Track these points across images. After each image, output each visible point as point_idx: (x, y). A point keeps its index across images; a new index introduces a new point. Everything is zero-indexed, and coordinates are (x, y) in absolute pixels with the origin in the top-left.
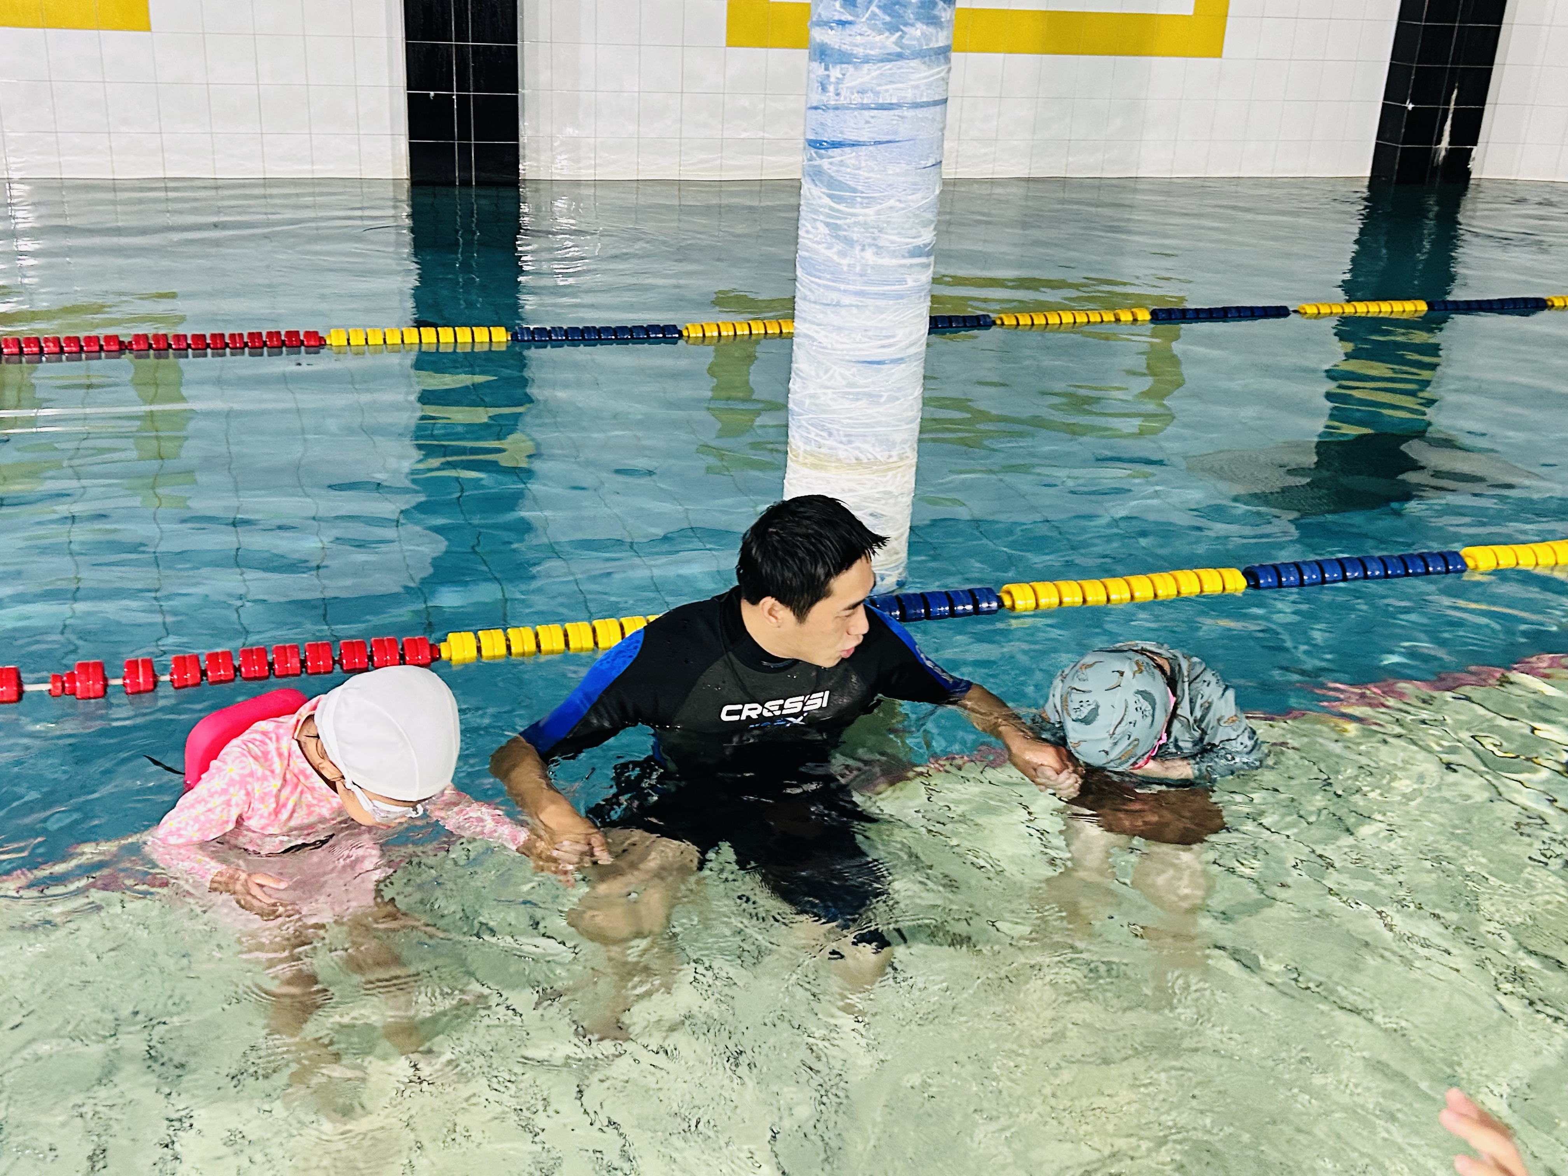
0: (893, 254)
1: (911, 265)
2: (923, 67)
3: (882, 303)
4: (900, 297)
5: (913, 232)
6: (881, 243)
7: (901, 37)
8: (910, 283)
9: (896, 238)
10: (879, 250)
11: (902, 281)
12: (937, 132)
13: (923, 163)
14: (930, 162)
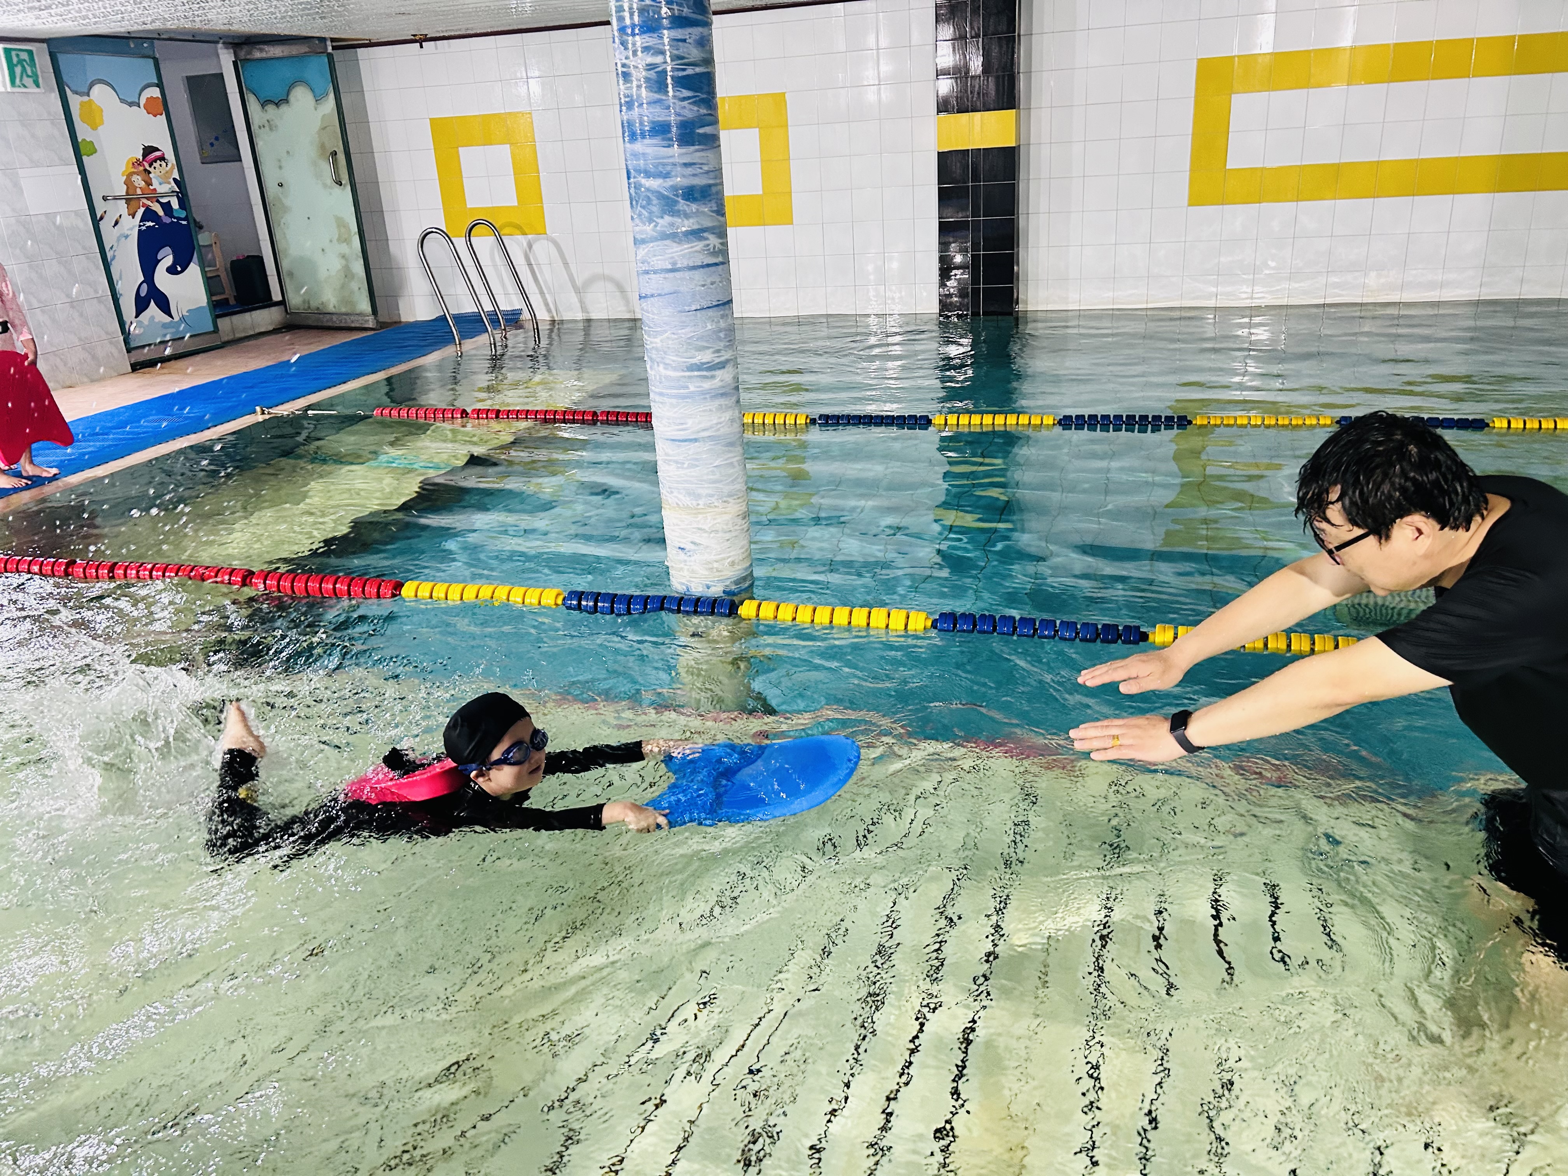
0: (675, 369)
1: (690, 377)
2: (675, 245)
3: (674, 401)
4: (684, 397)
5: (689, 354)
6: (667, 361)
7: (656, 226)
8: (692, 388)
9: (675, 358)
10: (667, 366)
11: (687, 387)
12: (698, 288)
13: (687, 308)
14: (694, 308)
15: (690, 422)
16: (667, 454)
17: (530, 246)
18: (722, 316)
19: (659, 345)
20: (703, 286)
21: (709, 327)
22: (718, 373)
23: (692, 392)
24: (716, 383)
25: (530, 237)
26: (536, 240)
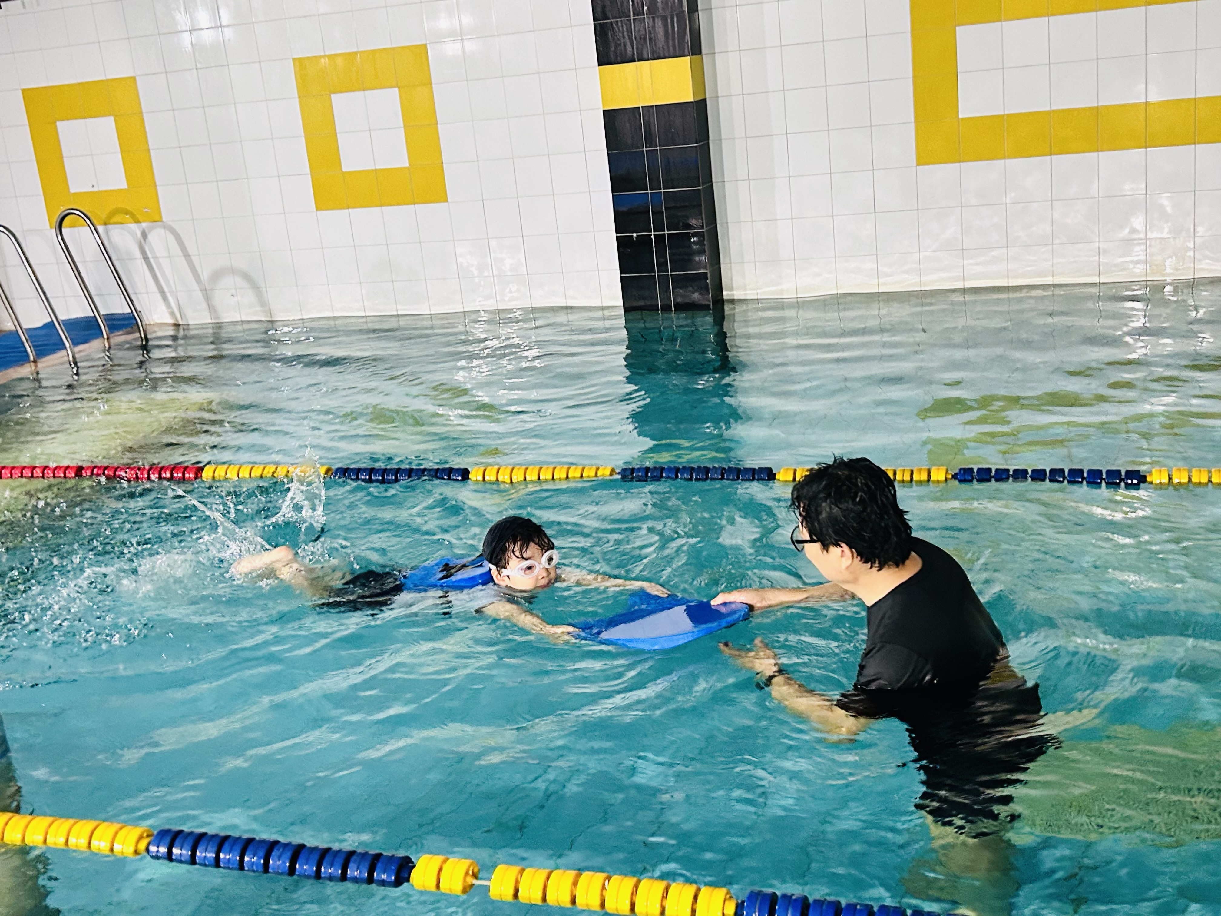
17: (144, 235)
25: (144, 225)
26: (151, 229)
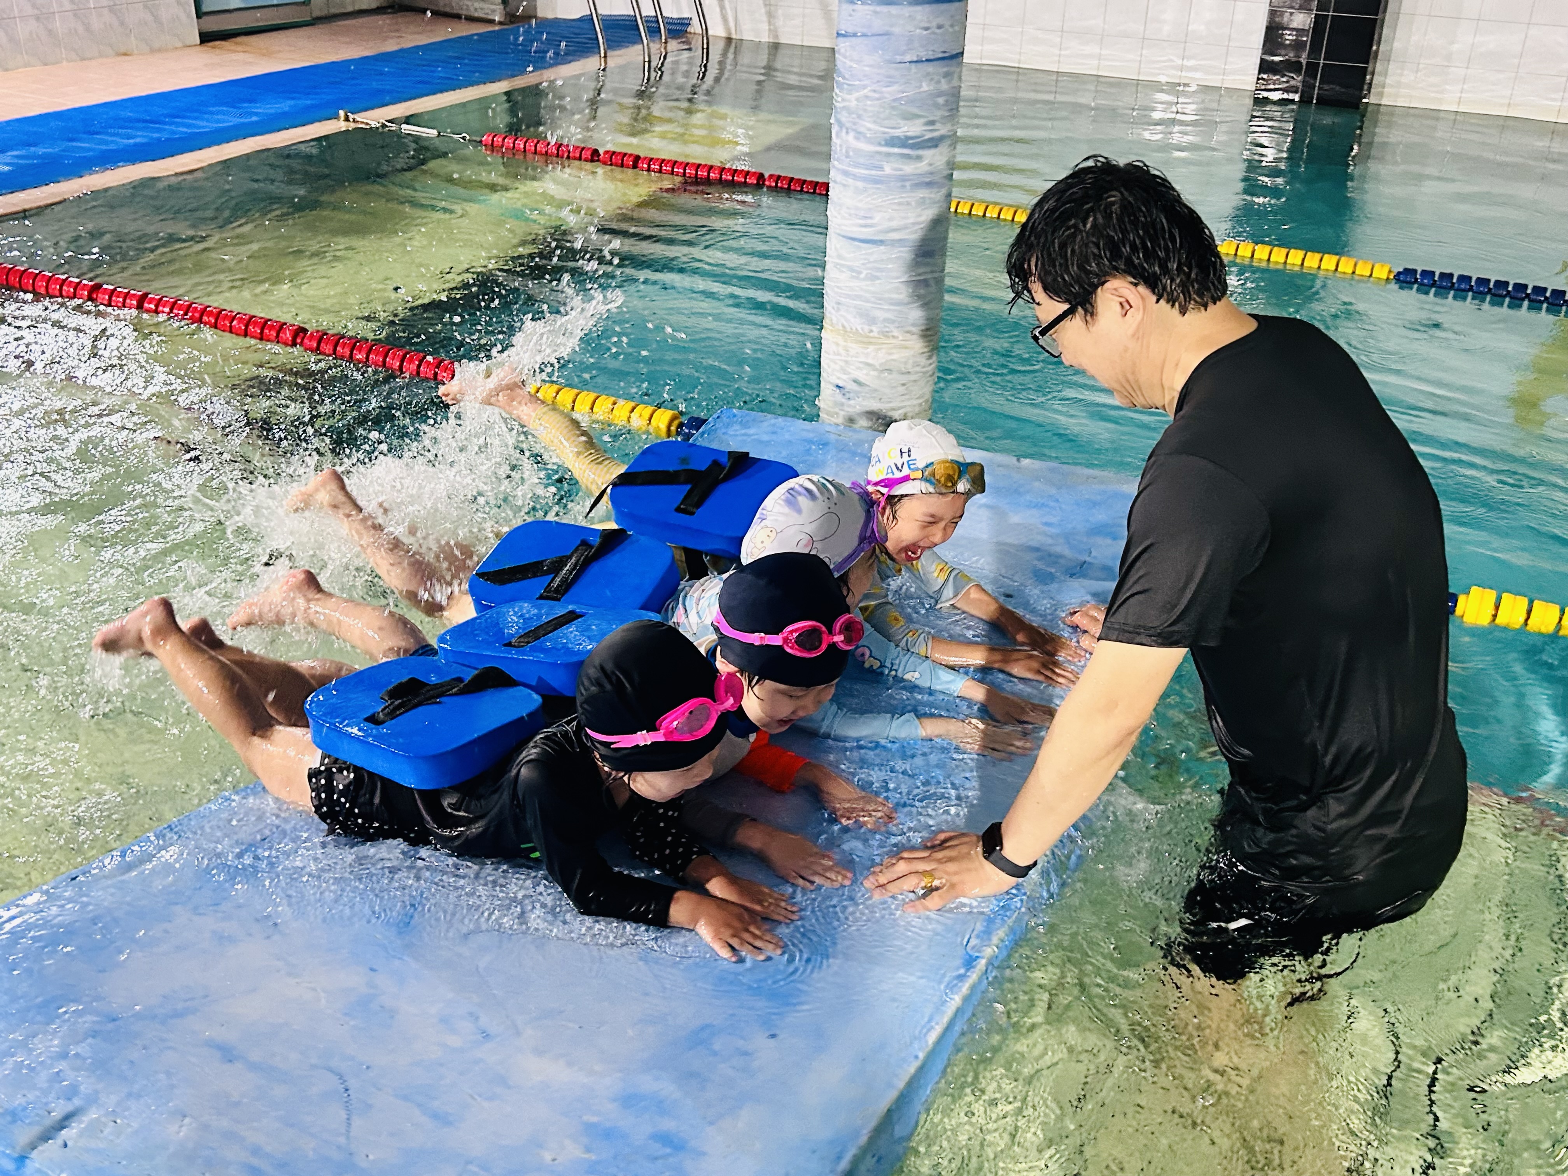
0: (869, 141)
3: (860, 184)
5: (891, 122)
6: (862, 130)
9: (871, 126)
10: (859, 135)
12: (918, 31)
13: (899, 58)
14: (908, 58)
15: (878, 218)
16: (840, 257)
18: (947, 75)
19: (854, 103)
20: (927, 29)
21: (925, 87)
22: (928, 153)
23: (888, 176)
24: (922, 167)
